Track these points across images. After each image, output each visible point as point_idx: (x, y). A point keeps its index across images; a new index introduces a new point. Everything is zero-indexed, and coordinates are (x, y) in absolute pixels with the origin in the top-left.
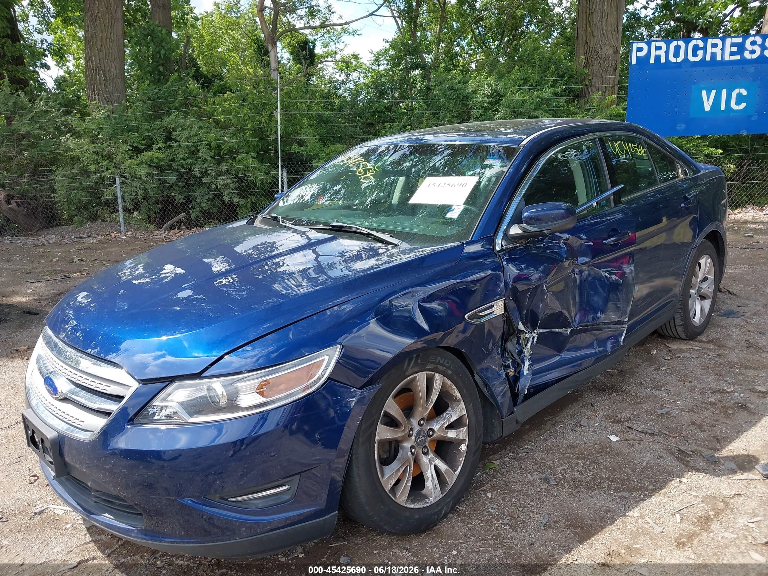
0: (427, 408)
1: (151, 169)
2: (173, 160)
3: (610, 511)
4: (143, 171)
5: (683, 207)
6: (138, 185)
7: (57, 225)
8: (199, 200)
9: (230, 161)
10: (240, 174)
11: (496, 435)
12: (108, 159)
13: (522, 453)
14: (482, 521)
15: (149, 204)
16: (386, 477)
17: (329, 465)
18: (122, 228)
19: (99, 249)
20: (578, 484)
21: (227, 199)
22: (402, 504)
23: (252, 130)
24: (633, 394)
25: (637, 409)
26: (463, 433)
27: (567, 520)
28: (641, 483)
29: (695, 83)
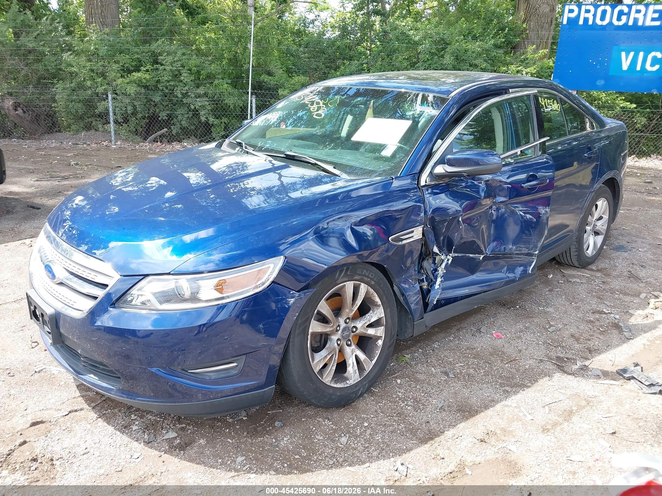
0: (353, 310)
1: (139, 88)
2: (158, 81)
3: (493, 401)
4: (132, 89)
5: (586, 156)
6: (127, 101)
7: (56, 131)
8: (180, 117)
9: (208, 85)
10: (216, 97)
11: (408, 335)
12: (102, 76)
13: (429, 351)
14: (391, 402)
15: (137, 119)
16: (316, 361)
17: (270, 349)
18: (113, 139)
19: (93, 156)
20: (471, 379)
21: (203, 119)
22: (327, 383)
23: (228, 59)
24: (528, 310)
25: (529, 322)
26: (380, 331)
27: (458, 406)
28: (522, 381)
29: (616, 45)
